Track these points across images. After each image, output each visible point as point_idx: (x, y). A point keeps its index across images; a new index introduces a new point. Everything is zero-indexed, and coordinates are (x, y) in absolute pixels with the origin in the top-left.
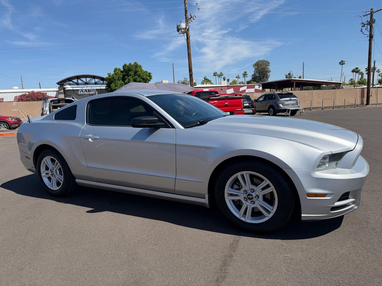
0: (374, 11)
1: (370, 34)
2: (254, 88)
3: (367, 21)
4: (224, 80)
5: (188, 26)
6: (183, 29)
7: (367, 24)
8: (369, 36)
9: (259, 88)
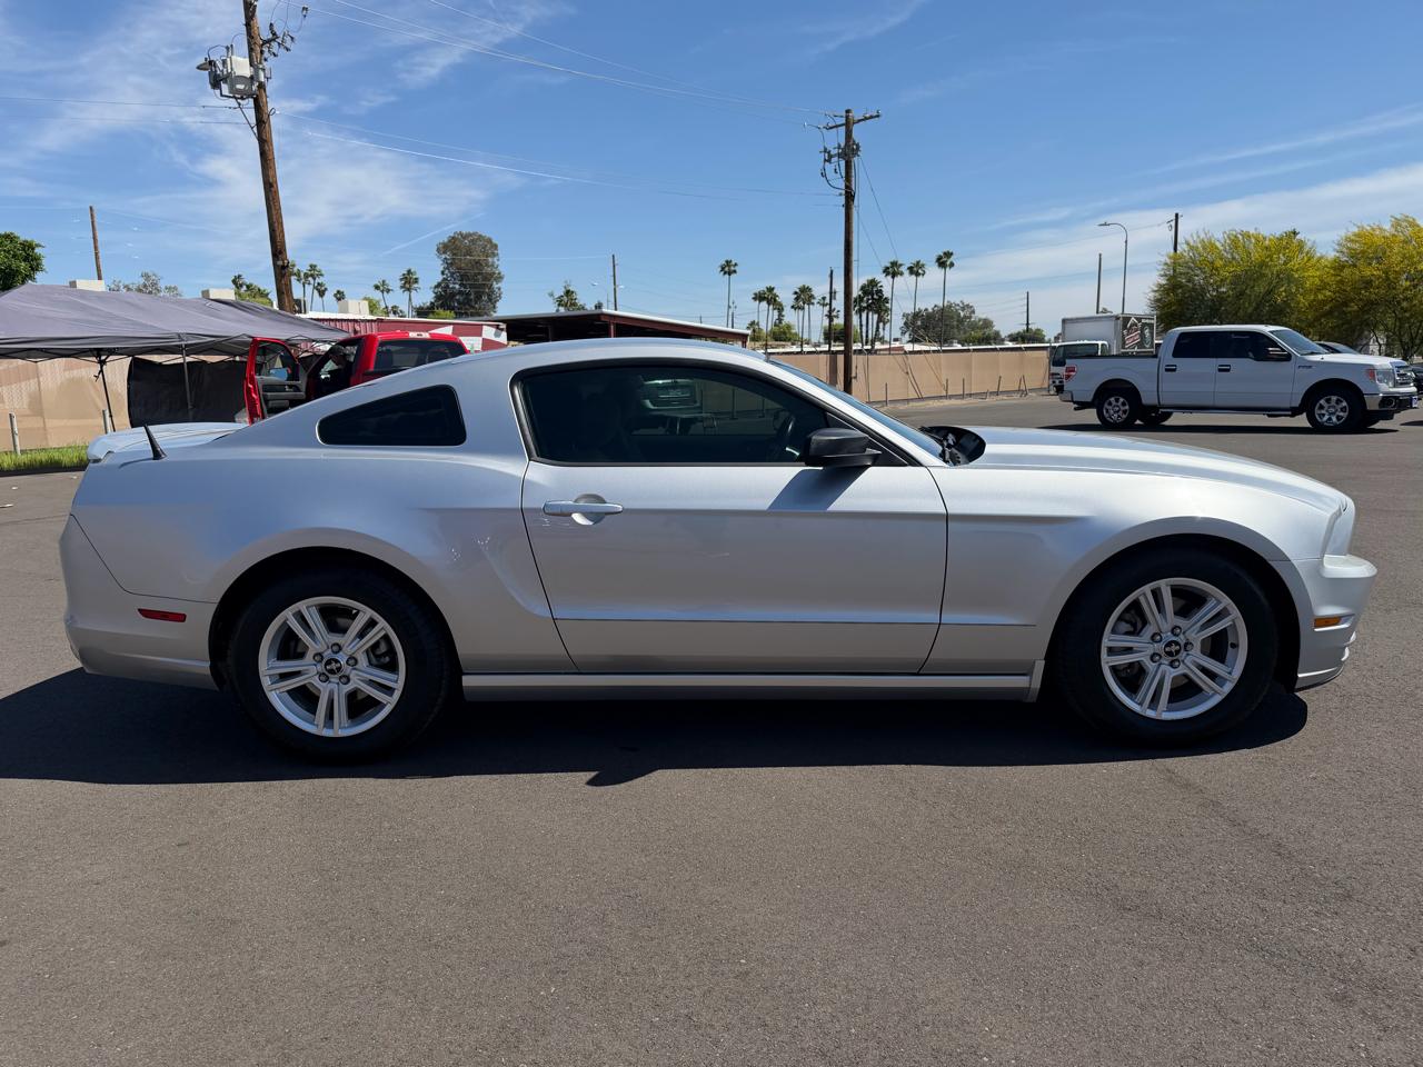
0: (856, 119)
1: (847, 187)
2: (480, 335)
3: (839, 145)
4: (322, 294)
5: (264, 70)
6: (242, 78)
7: (839, 155)
8: (843, 192)
9: (497, 335)
